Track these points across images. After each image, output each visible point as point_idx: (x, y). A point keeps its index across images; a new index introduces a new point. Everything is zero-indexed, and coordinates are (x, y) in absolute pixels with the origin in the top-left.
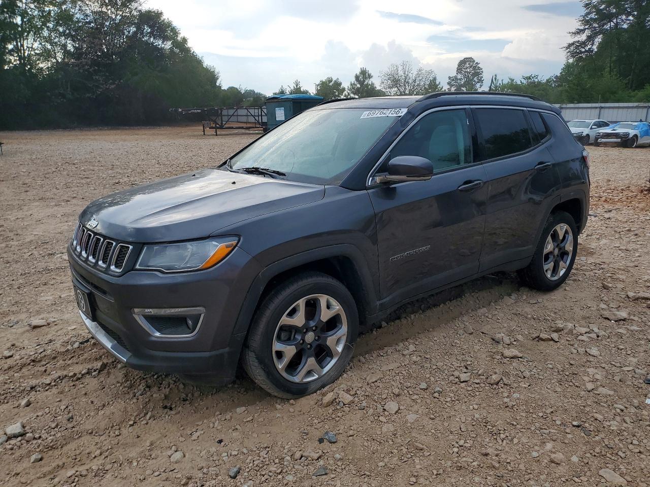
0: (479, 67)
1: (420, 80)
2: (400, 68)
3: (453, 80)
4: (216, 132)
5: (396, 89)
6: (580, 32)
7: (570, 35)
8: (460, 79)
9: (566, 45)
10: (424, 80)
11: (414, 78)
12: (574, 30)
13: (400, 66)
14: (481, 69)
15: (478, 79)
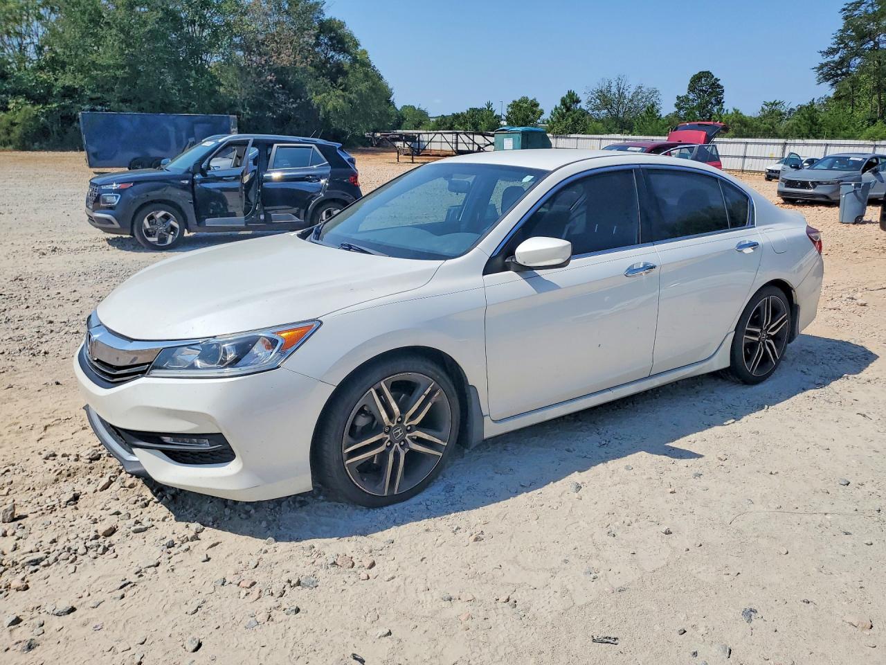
0: (718, 85)
1: (639, 100)
2: (614, 84)
3: (683, 101)
4: (413, 159)
5: (606, 111)
6: (832, 52)
7: (820, 54)
8: (693, 100)
9: (818, 65)
10: (644, 100)
11: (630, 97)
12: (825, 49)
13: (613, 81)
14: (722, 87)
15: (716, 100)
